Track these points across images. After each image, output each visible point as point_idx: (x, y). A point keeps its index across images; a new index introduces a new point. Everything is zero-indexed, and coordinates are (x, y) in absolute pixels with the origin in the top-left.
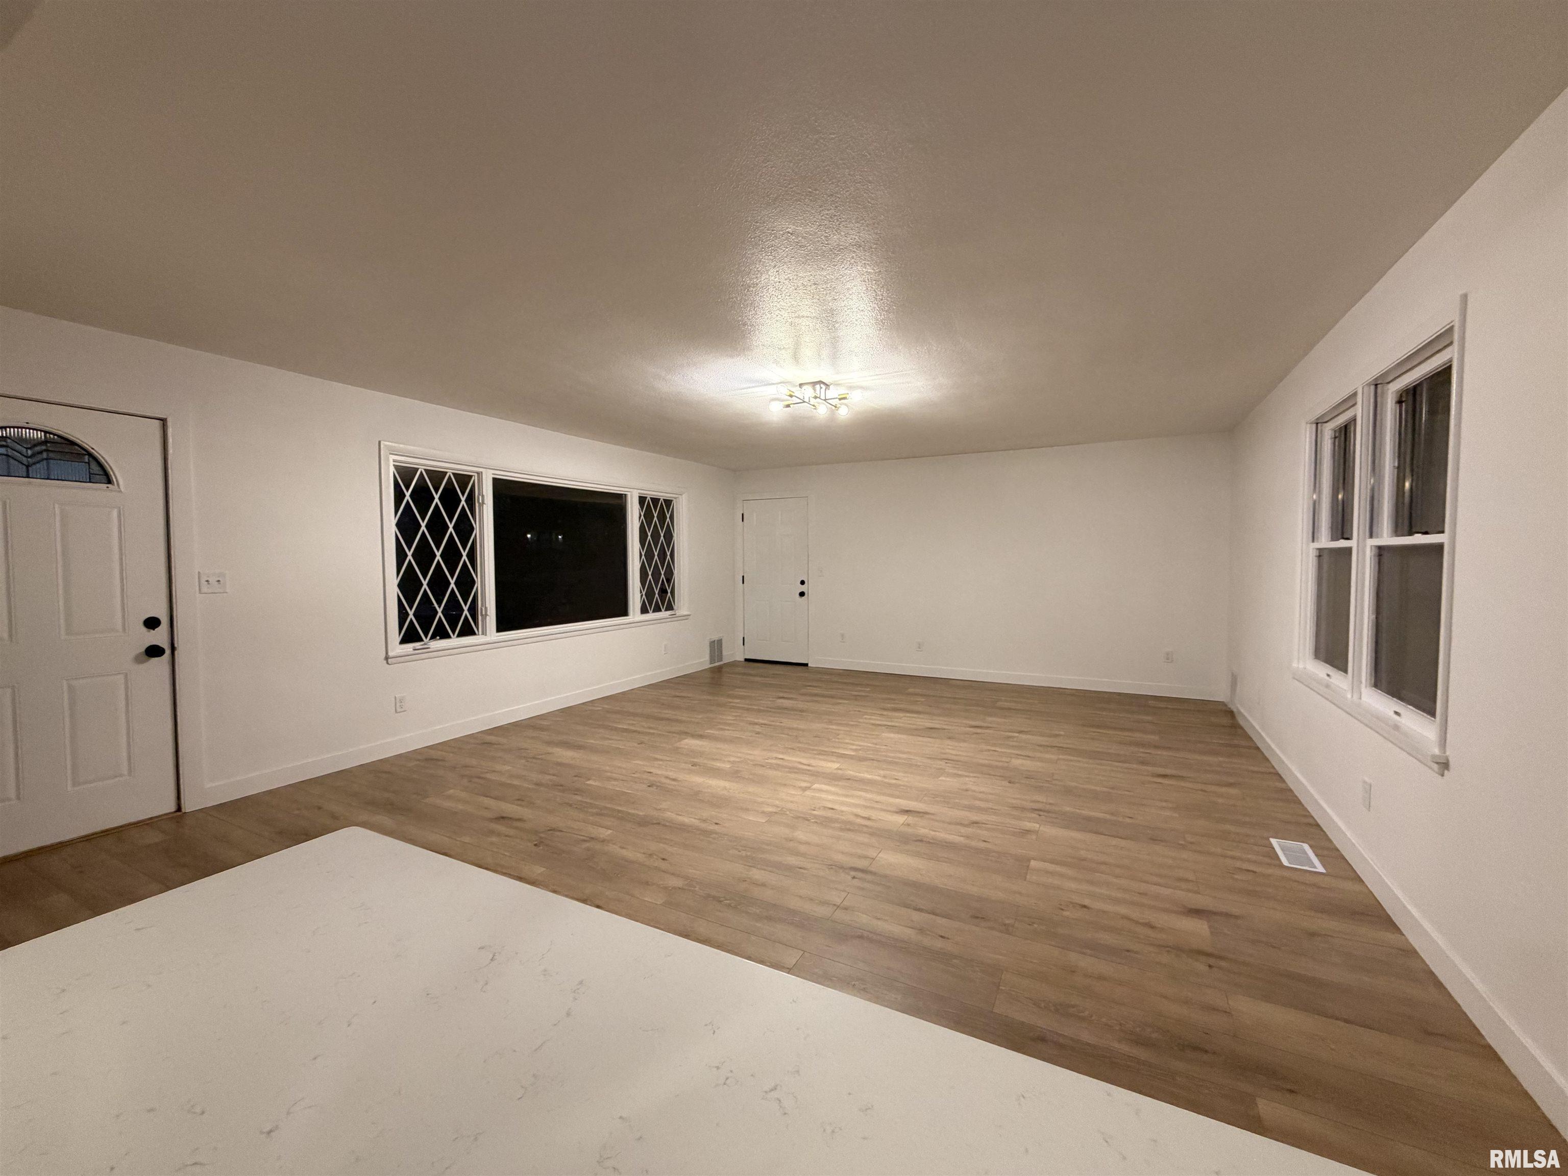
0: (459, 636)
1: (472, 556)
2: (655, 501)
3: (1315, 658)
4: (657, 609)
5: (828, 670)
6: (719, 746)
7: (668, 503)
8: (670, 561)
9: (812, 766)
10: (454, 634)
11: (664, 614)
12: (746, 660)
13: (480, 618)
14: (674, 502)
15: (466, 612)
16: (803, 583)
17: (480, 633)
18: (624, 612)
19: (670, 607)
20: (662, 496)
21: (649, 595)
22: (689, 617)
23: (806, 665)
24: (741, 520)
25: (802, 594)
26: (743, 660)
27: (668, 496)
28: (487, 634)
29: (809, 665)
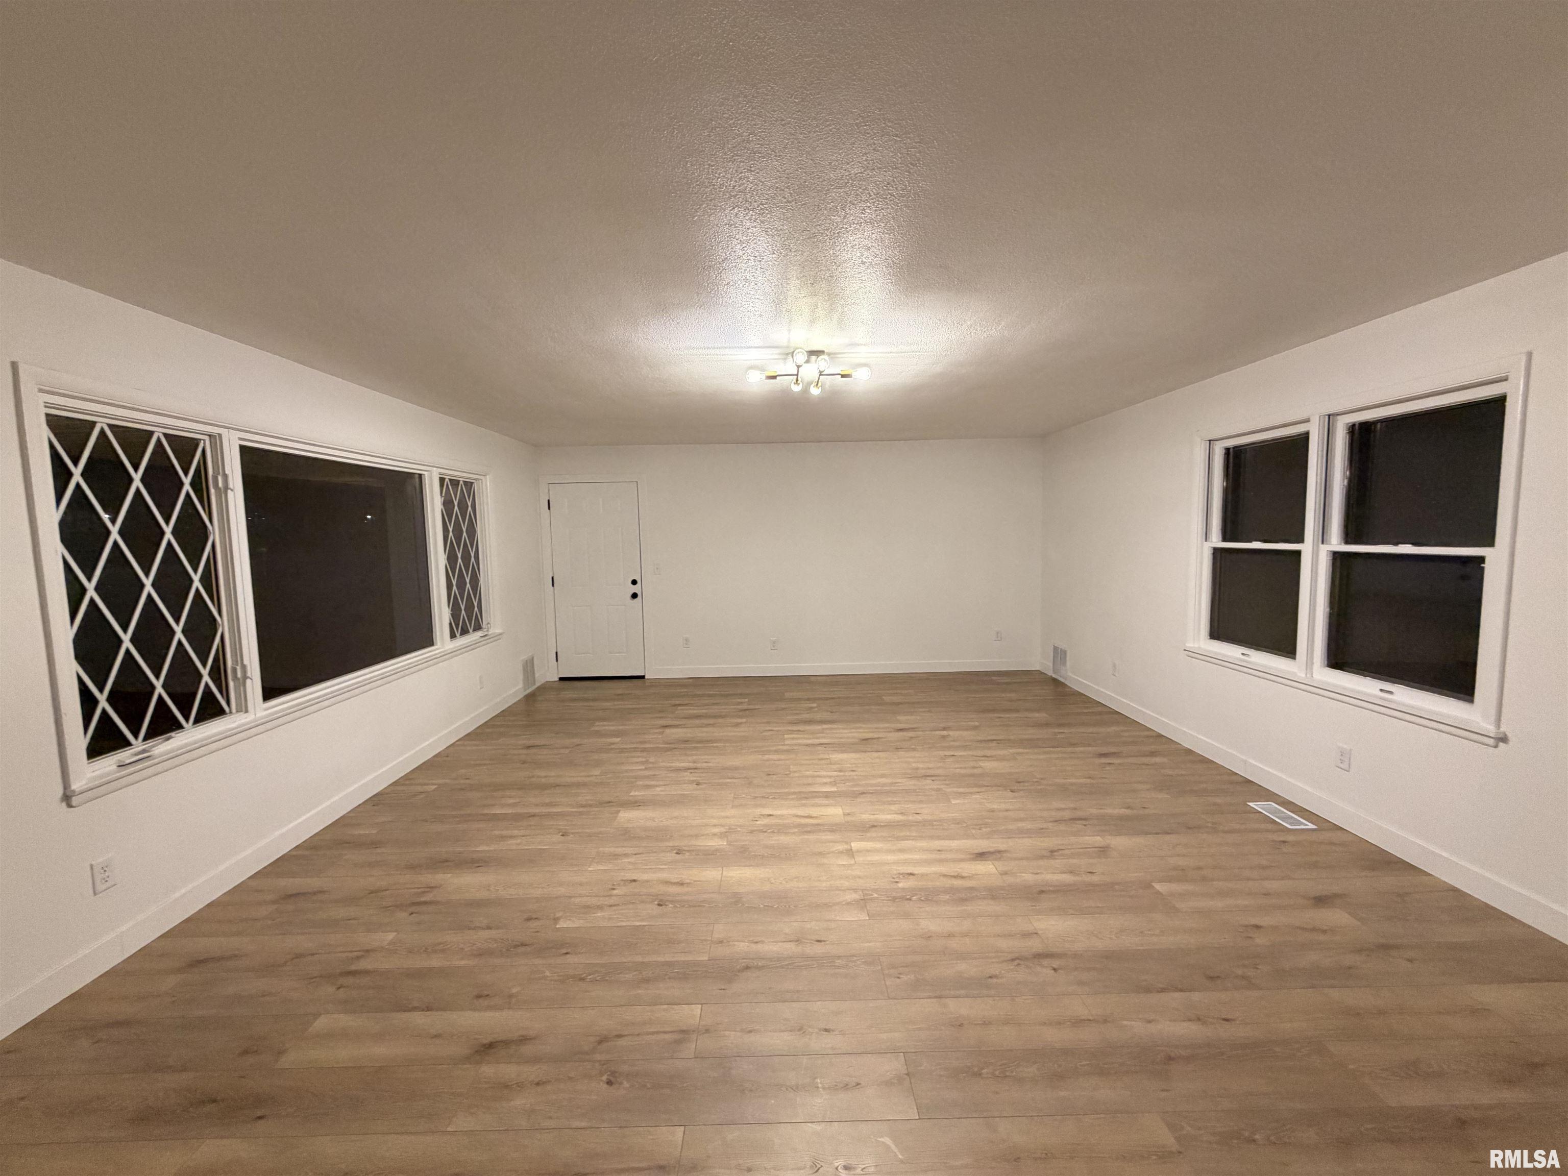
0: (197, 721)
1: (209, 580)
2: (455, 483)
3: (1211, 638)
4: (465, 632)
5: (681, 681)
6: (676, 814)
7: (469, 485)
8: (475, 565)
9: (816, 818)
10: (187, 719)
11: (474, 637)
12: (561, 679)
13: (231, 684)
14: (475, 485)
15: (206, 678)
16: (634, 582)
17: (234, 710)
18: (428, 641)
19: (478, 628)
20: (461, 476)
21: (455, 614)
22: (500, 636)
23: (643, 677)
24: (547, 508)
25: (634, 596)
26: (558, 679)
27: (468, 477)
28: (249, 709)
29: (646, 677)
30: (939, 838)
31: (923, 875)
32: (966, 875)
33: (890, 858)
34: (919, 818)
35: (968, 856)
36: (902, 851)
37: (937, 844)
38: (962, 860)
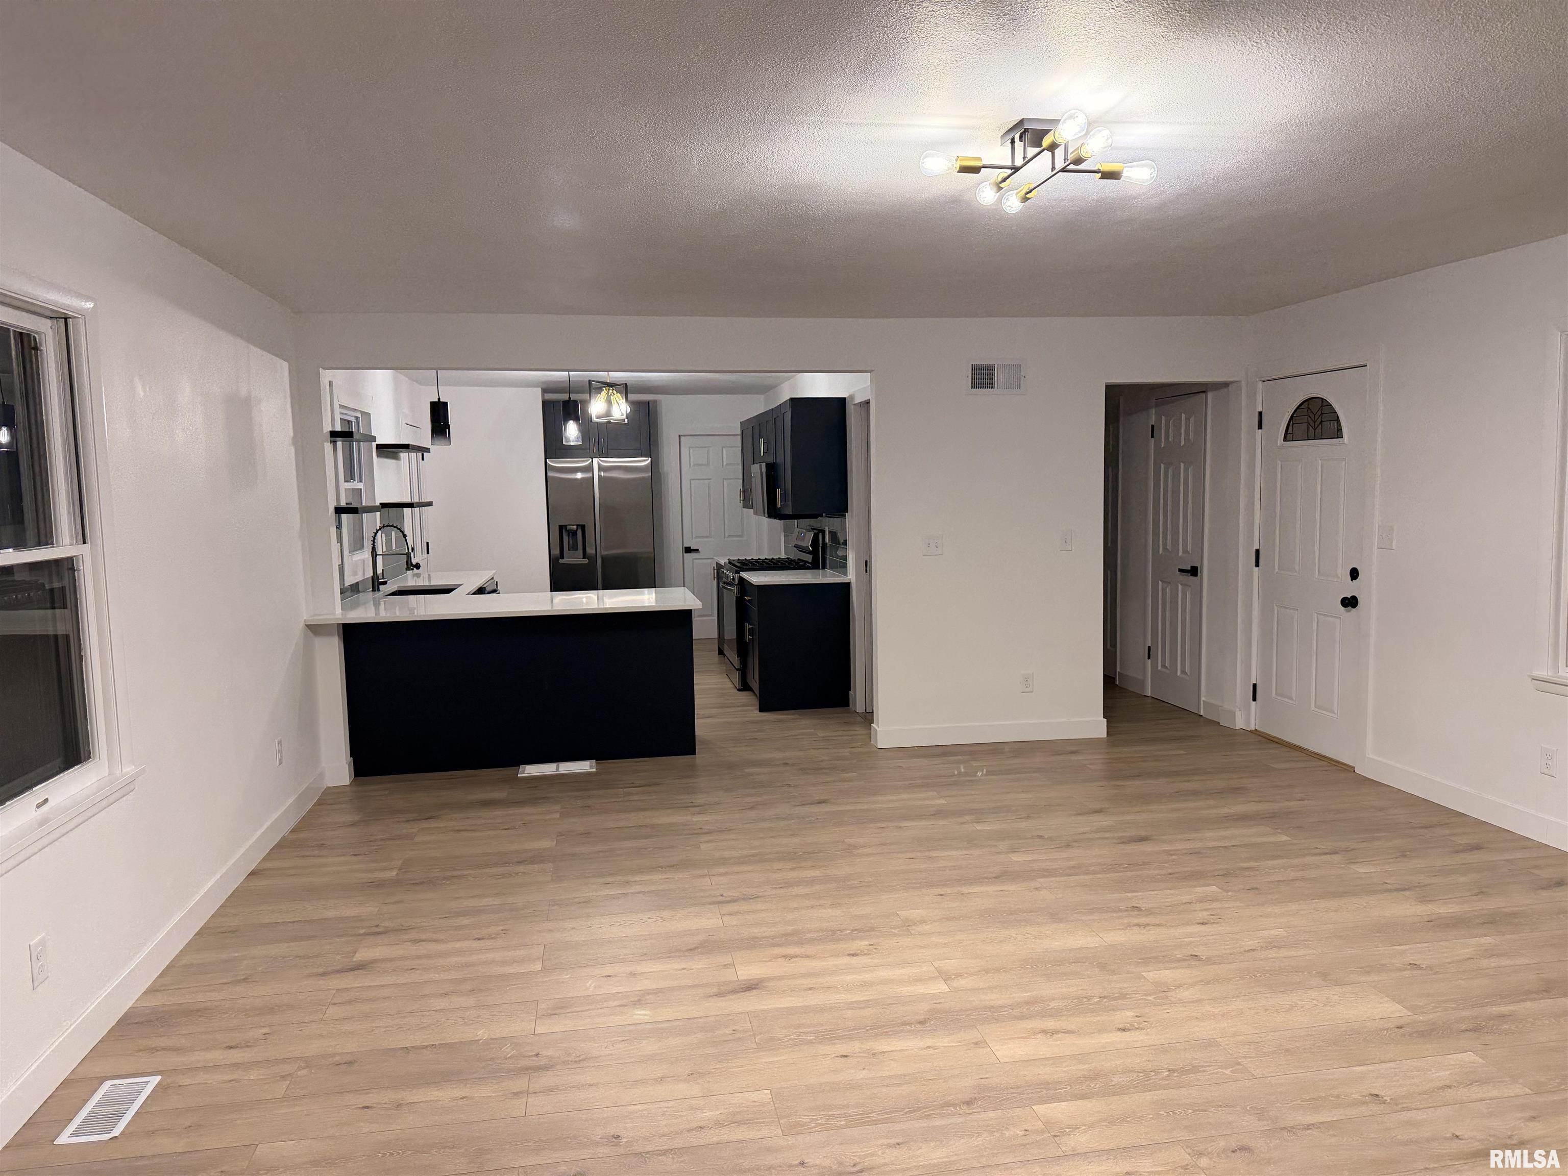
30: (806, 1010)
31: (837, 956)
32: (779, 959)
33: (884, 973)
34: (841, 1048)
35: (771, 984)
36: (865, 985)
37: (813, 1000)
38: (780, 978)
